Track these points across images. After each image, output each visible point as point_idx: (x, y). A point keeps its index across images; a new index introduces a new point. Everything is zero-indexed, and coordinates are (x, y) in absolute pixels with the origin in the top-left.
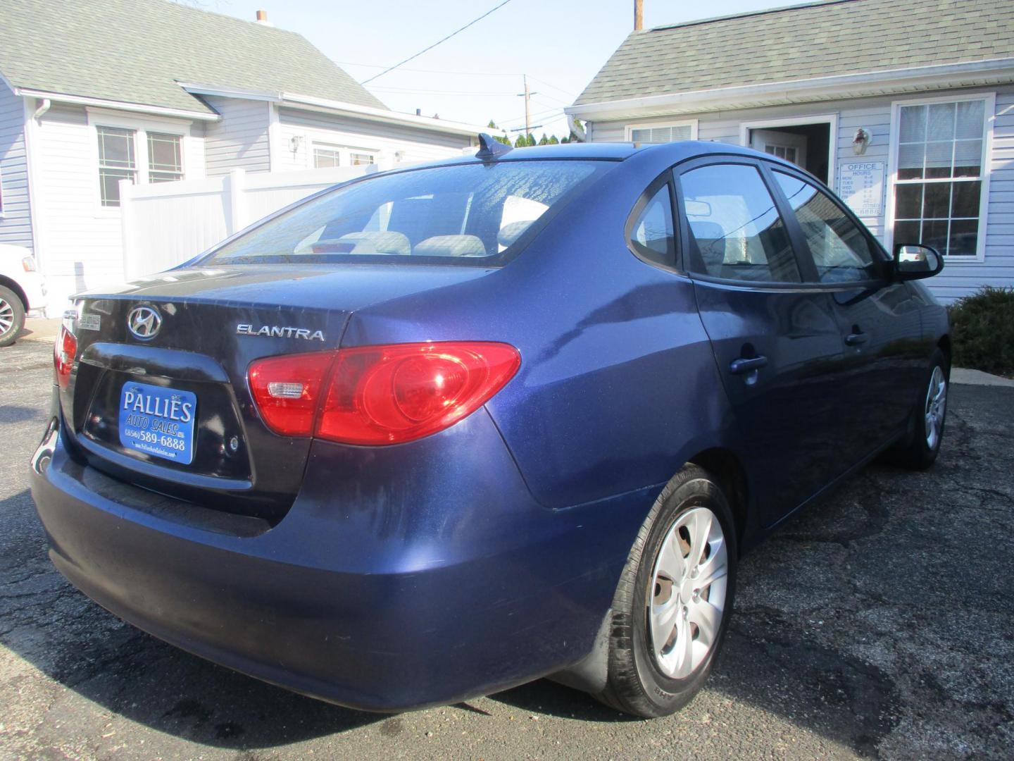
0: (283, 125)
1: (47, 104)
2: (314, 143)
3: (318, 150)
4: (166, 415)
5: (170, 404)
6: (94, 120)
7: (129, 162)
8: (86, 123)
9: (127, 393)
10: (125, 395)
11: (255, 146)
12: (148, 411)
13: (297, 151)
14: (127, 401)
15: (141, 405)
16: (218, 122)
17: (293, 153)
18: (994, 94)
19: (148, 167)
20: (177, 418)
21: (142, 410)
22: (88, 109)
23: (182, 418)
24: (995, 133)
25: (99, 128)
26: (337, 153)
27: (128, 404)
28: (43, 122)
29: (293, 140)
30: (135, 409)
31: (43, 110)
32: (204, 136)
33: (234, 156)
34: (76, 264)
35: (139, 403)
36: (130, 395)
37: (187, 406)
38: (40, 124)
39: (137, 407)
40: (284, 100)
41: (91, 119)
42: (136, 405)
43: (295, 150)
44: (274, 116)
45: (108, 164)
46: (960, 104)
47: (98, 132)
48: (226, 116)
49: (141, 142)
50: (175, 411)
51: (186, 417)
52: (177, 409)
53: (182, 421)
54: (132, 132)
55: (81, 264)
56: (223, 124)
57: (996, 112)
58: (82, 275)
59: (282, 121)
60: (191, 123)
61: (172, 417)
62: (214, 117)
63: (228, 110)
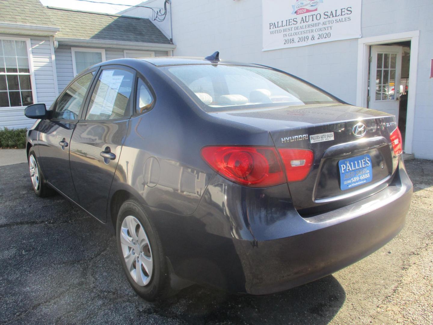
4: (361, 167)
5: (361, 162)
9: (342, 166)
10: (341, 167)
12: (353, 169)
14: (343, 169)
15: (350, 168)
18: (30, 39)
20: (365, 166)
21: (351, 170)
23: (367, 165)
24: (33, 55)
27: (344, 170)
30: (347, 171)
35: (348, 167)
36: (343, 166)
37: (368, 160)
39: (348, 169)
42: (347, 168)
46: (16, 41)
50: (364, 163)
51: (368, 164)
52: (364, 162)
53: (367, 166)
57: (32, 47)
61: (363, 166)
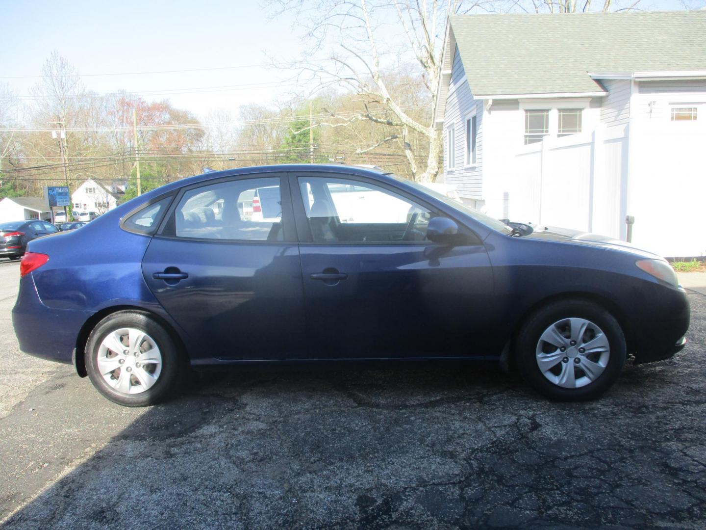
0: (641, 94)
1: (490, 102)
2: (670, 104)
3: (676, 109)
6: (522, 107)
7: (545, 130)
8: (517, 109)
11: (624, 111)
13: (653, 112)
16: (607, 96)
17: (649, 114)
19: (557, 131)
22: (519, 100)
25: (527, 111)
26: (696, 109)
28: (492, 112)
29: (649, 105)
31: (489, 105)
32: (600, 106)
33: (612, 119)
34: (505, 193)
38: (490, 113)
40: (636, 78)
41: (521, 106)
43: (651, 111)
44: (635, 89)
45: (530, 132)
47: (526, 113)
48: (612, 92)
49: (554, 117)
54: (547, 110)
55: (507, 193)
56: (610, 97)
58: (508, 200)
59: (640, 92)
60: (591, 99)
62: (603, 94)
63: (613, 88)
